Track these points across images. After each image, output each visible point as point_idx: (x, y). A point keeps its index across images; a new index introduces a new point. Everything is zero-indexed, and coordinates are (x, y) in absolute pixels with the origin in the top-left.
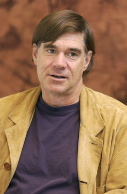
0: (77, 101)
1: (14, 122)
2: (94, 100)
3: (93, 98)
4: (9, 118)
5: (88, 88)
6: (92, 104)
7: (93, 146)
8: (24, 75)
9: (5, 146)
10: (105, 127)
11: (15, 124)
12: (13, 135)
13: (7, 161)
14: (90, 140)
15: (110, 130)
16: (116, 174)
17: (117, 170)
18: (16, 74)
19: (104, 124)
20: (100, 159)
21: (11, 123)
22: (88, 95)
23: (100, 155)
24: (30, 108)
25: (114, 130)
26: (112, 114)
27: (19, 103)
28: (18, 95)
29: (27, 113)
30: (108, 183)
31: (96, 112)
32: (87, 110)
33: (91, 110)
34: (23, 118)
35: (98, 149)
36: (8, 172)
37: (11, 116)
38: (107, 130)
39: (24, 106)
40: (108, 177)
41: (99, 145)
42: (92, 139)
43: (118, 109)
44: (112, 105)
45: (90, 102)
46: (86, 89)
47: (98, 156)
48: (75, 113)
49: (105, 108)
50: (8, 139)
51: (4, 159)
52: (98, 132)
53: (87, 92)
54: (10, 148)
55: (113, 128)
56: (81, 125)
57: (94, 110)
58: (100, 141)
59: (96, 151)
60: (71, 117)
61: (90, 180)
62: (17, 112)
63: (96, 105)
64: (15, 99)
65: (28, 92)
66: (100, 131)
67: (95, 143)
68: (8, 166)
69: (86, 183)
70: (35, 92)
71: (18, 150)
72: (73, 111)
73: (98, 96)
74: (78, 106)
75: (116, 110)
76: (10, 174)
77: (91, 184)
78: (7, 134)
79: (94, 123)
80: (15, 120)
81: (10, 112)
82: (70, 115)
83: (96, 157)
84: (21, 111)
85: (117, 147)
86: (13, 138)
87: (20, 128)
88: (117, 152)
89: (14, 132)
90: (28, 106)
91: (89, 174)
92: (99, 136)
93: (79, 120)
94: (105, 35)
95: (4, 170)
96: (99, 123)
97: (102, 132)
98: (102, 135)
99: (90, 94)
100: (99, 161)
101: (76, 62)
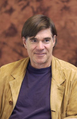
0: (50, 65)
1: (14, 77)
2: (59, 65)
3: (59, 64)
4: (12, 76)
5: (55, 58)
6: (58, 67)
7: (59, 91)
8: (19, 51)
9: (9, 91)
10: (66, 80)
11: (15, 79)
12: (14, 84)
13: (11, 100)
14: (57, 87)
15: (69, 82)
16: (73, 107)
17: (73, 104)
18: (15, 50)
19: (65, 78)
20: (63, 98)
21: (13, 78)
22: (56, 62)
23: (63, 96)
24: (23, 69)
25: (71, 81)
26: (69, 72)
27: (17, 67)
28: (17, 62)
29: (22, 73)
30: (68, 111)
31: (60, 71)
32: (56, 70)
34: (19, 76)
35: (62, 92)
36: (11, 106)
37: (13, 74)
38: (67, 81)
39: (20, 68)
40: (68, 108)
41: (62, 90)
42: (58, 86)
43: (73, 70)
44: (70, 67)
45: (57, 66)
47: (61, 96)
48: (49, 72)
49: (65, 69)
50: (11, 87)
51: (8, 99)
52: (62, 83)
53: (55, 60)
54: (12, 93)
55: (70, 80)
56: (52, 79)
57: (59, 70)
58: (63, 87)
59: (61, 93)
60: (46, 74)
61: (57, 110)
62: (16, 72)
63: (60, 68)
64: (15, 65)
65: (22, 61)
66: (63, 82)
67: (60, 89)
68: (11, 103)
69: (55, 112)
70: (26, 61)
71: (17, 93)
72: (47, 71)
73: (61, 63)
74: (50, 68)
75: (72, 70)
76: (12, 107)
77: (57, 112)
78: (11, 84)
79: (59, 77)
80: (15, 76)
81: (12, 72)
82: (46, 73)
83: (61, 97)
84: (18, 71)
85: (72, 91)
86: (14, 87)
87: (18, 81)
88: (73, 94)
89: (14, 83)
90: (22, 69)
91: (56, 106)
92: (62, 85)
93: (51, 76)
94: (64, 28)
95: (9, 105)
96: (62, 78)
97: (64, 82)
98: (64, 84)
99: (57, 61)
100: (62, 99)
101: (49, 44)
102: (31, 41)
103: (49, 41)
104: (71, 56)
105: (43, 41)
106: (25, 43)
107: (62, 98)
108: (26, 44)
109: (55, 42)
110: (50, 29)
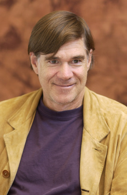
0: (80, 105)
1: (13, 126)
2: (97, 104)
3: (97, 102)
4: (8, 123)
5: (91, 92)
6: (96, 109)
7: (97, 152)
8: (24, 77)
9: (4, 153)
10: (110, 133)
11: (14, 129)
12: (12, 140)
13: (6, 168)
14: (93, 146)
15: (115, 136)
16: (122, 183)
17: (123, 178)
18: (16, 76)
19: (108, 129)
20: (103, 165)
21: (10, 128)
22: (91, 98)
23: (104, 162)
24: (30, 112)
25: (119, 136)
26: (117, 119)
27: (18, 107)
28: (18, 99)
29: (27, 118)
30: (113, 191)
31: (100, 117)
32: (91, 115)
33: (95, 115)
34: (22, 123)
35: (102, 156)
36: (6, 180)
37: (10, 120)
38: (112, 135)
39: (23, 110)
40: (112, 185)
41: (102, 151)
42: (95, 145)
43: (123, 114)
44: (117, 109)
45: (94, 106)
46: (90, 93)
47: (101, 163)
48: (78, 118)
49: (109, 112)
50: (7, 145)
51: (2, 166)
52: (102, 138)
53: (90, 95)
54: (9, 155)
55: (118, 134)
56: (84, 130)
57: (97, 114)
58: (104, 147)
59: (100, 158)
60: (73, 122)
61: (92, 188)
62: (16, 116)
63: (100, 110)
64: (14, 103)
65: (28, 96)
66: (104, 136)
67: (99, 149)
68: (7, 174)
69: (88, 191)
70: (35, 96)
71: (17, 156)
72: (75, 116)
73: (102, 101)
74: (81, 111)
75: (121, 115)
76: (9, 182)
77: (93, 193)
78: (6, 140)
79: (98, 128)
80: (14, 124)
81: (8, 117)
82: (73, 119)
83: (99, 163)
84: (20, 115)
85: (122, 154)
86: (12, 144)
87: (19, 133)
88: (122, 159)
89: (13, 137)
90: (28, 110)
91: (91, 182)
92: (103, 142)
93: (82, 125)
95: (3, 178)
96: (103, 128)
97: (106, 137)
98: (107, 141)
99: (94, 98)
100: (103, 168)
102: (47, 61)
103: (80, 61)
104: (121, 89)
105: (70, 62)
106: (35, 64)
107: (101, 167)
108: (36, 66)
109: (90, 62)
110: (83, 39)
